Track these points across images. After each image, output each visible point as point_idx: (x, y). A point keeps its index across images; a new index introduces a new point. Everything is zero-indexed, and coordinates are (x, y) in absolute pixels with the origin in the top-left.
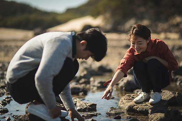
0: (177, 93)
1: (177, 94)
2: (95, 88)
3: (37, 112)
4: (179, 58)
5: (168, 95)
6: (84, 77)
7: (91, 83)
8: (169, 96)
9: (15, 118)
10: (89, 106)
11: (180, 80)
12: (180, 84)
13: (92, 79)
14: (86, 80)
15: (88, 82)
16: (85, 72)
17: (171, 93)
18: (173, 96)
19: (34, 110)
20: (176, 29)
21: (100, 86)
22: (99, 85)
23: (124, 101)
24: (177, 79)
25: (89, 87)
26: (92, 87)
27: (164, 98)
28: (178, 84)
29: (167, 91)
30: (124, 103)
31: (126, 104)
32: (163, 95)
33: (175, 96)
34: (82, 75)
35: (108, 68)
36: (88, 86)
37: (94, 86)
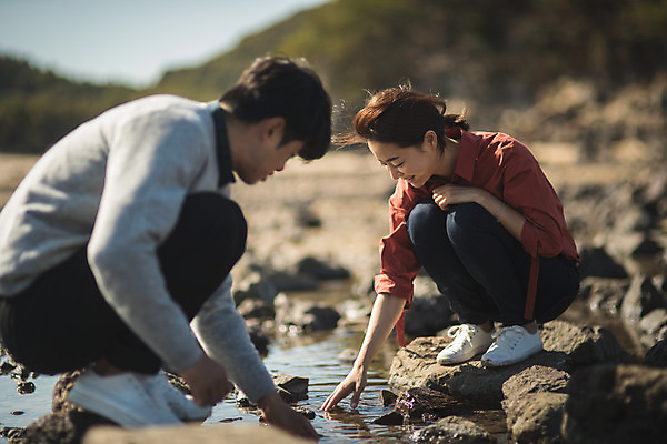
0: (596, 329)
1: (596, 333)
2: (294, 331)
3: (109, 402)
4: (585, 225)
5: (566, 338)
6: (253, 292)
7: (280, 314)
8: (571, 340)
9: (12, 434)
10: (280, 385)
11: (599, 292)
12: (600, 304)
13: (281, 300)
14: (260, 303)
15: (267, 312)
16: (255, 278)
17: (575, 329)
18: (583, 338)
19: (97, 396)
20: (566, 131)
21: (312, 324)
22: (309, 319)
23: (411, 363)
24: (589, 289)
25: (270, 329)
26: (282, 329)
27: (553, 346)
28: (593, 306)
29: (560, 323)
30: (410, 370)
31: (416, 373)
32: (547, 338)
33: (590, 340)
34: (245, 286)
35: (334, 265)
36: (268, 324)
37: (291, 324)
